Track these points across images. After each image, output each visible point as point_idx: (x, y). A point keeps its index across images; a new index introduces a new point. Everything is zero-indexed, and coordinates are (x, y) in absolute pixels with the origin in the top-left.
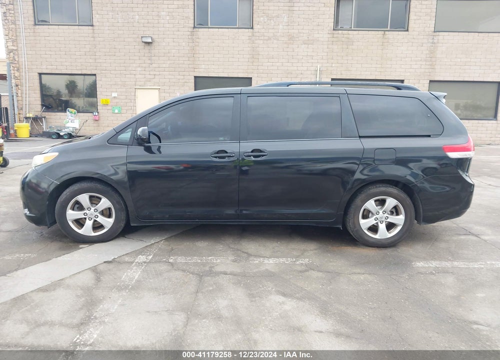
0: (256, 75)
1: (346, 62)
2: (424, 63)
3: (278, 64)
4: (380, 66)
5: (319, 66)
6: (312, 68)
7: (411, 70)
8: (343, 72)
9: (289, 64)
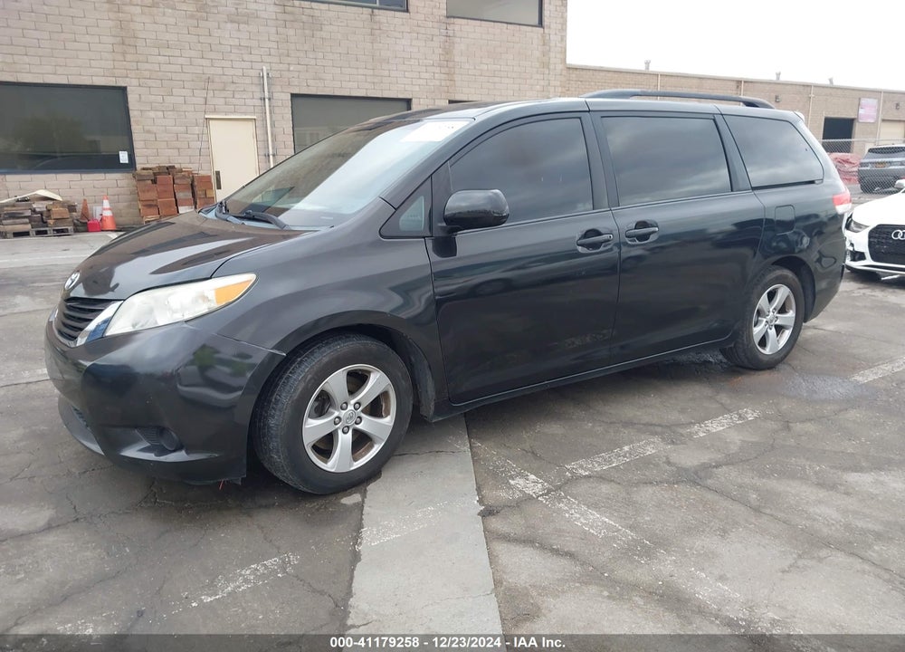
0: (135, 82)
1: (313, 62)
2: (437, 70)
3: (181, 60)
4: (371, 72)
5: (264, 68)
6: (253, 73)
7: (421, 82)
8: (310, 82)
9: (204, 62)
